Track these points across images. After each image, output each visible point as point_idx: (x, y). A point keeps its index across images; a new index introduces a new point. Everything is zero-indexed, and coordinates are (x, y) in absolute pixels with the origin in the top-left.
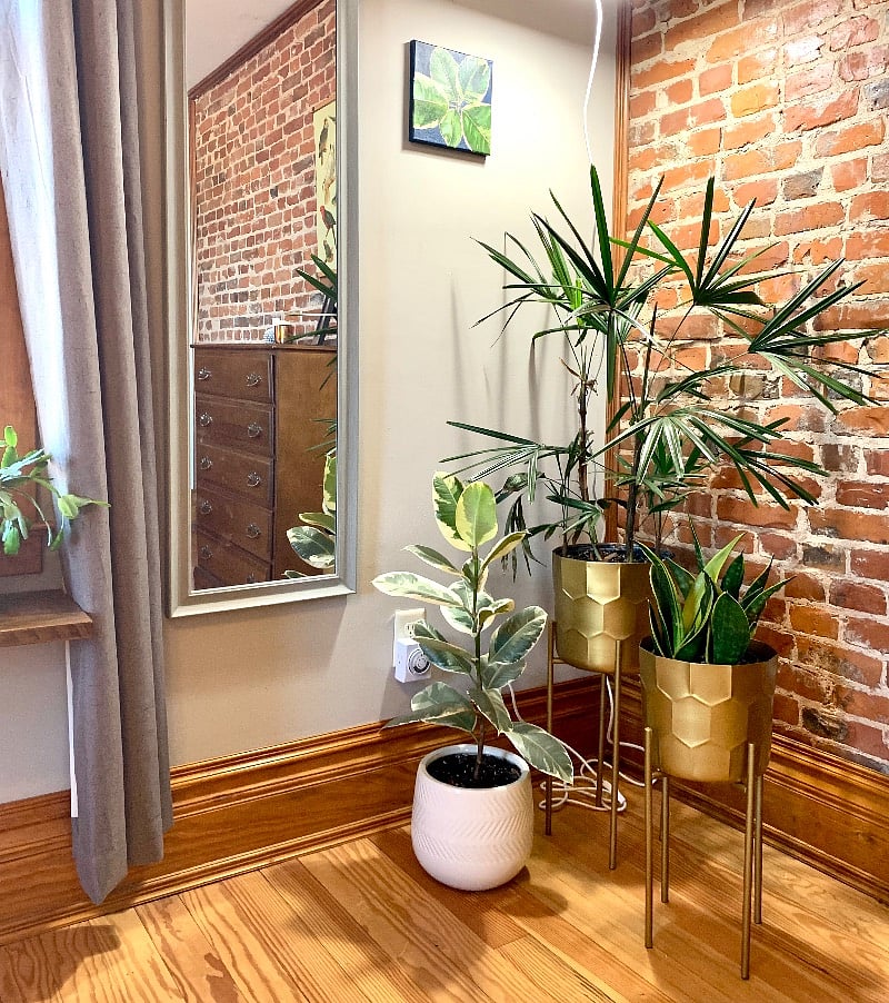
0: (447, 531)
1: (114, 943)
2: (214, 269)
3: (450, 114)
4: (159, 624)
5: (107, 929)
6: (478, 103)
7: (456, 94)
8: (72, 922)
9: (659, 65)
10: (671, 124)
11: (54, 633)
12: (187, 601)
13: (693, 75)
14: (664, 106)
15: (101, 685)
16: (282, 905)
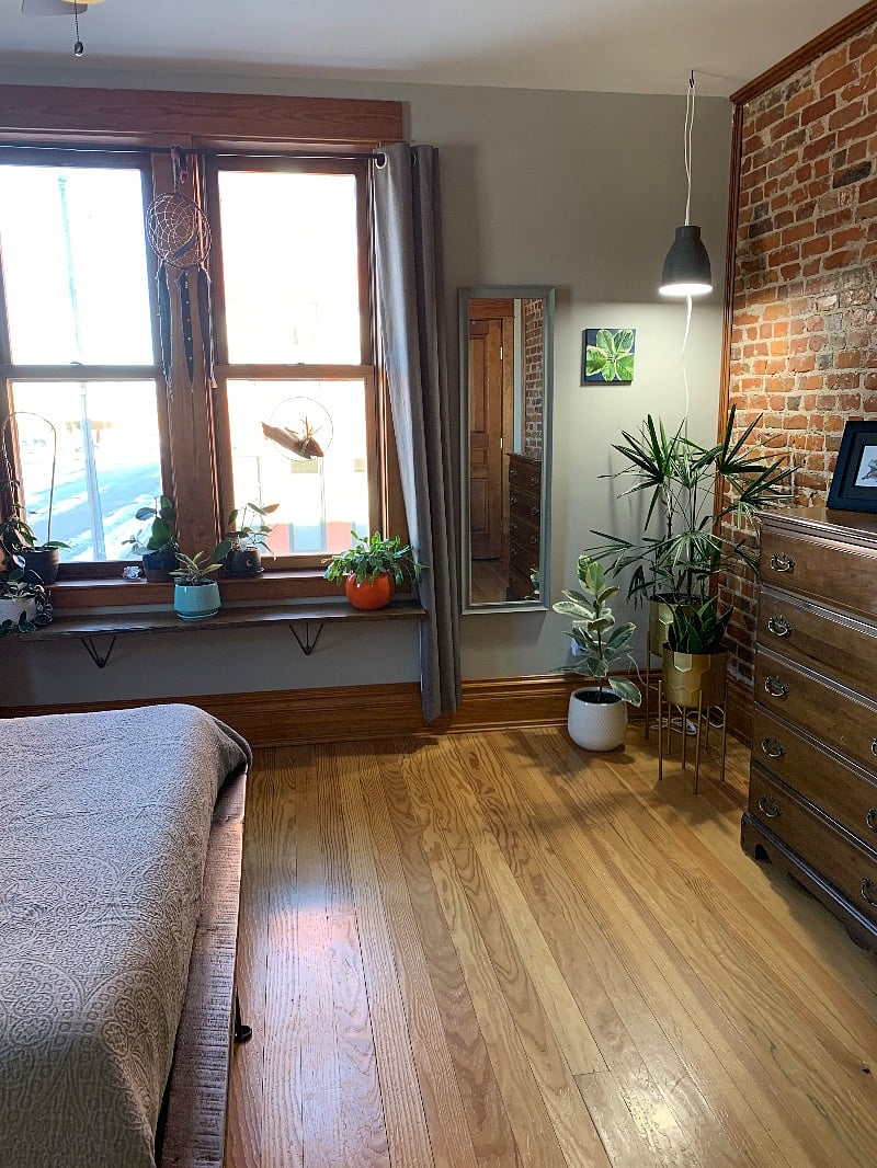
0: (583, 584)
1: (437, 744)
2: (535, 388)
3: (608, 363)
4: (457, 617)
5: (435, 739)
6: (626, 354)
7: (612, 352)
8: (421, 735)
9: (744, 315)
10: (748, 352)
11: (412, 616)
12: (469, 608)
13: (757, 325)
14: (746, 341)
15: (430, 640)
16: (504, 742)
